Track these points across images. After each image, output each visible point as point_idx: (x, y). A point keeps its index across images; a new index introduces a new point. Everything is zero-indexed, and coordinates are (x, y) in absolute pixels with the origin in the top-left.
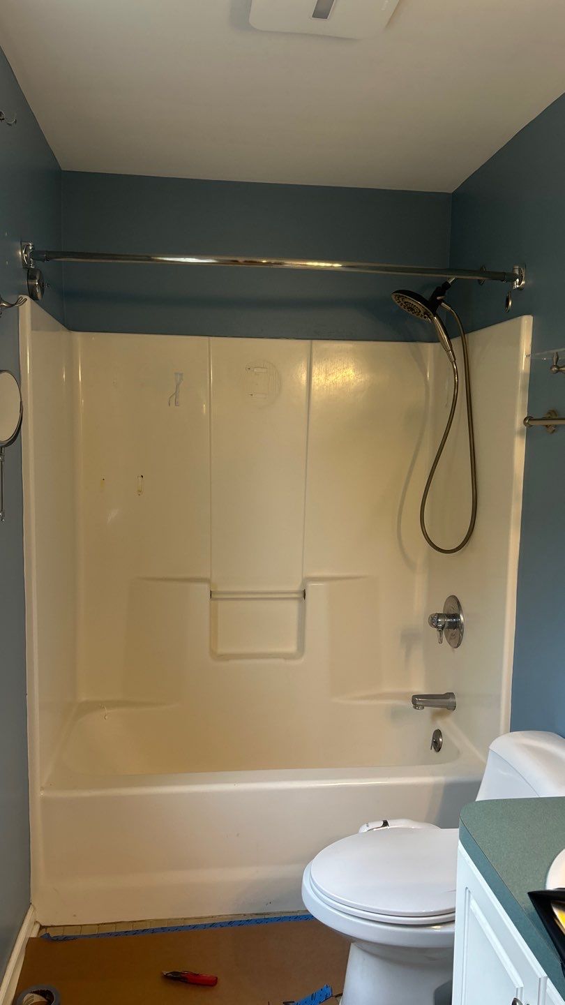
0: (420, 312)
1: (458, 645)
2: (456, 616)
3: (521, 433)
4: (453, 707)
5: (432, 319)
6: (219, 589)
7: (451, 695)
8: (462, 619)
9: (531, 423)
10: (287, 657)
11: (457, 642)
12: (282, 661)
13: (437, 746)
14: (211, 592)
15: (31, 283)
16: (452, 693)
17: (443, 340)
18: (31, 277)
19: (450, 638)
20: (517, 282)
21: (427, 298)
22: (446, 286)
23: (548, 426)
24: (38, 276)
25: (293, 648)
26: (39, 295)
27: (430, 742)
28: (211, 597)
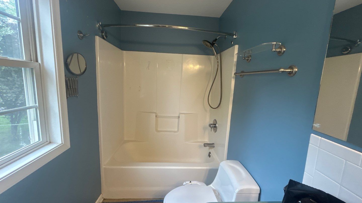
0: (209, 46)
1: (216, 132)
2: (215, 125)
3: (233, 77)
4: (214, 147)
5: (212, 48)
6: (159, 115)
7: (213, 144)
8: (217, 125)
9: (236, 74)
10: (175, 132)
11: (215, 131)
12: (173, 133)
13: (209, 156)
14: (156, 116)
15: (102, 34)
16: (214, 143)
17: (215, 54)
18: (102, 32)
19: (214, 130)
20: (235, 36)
21: (211, 43)
22: (216, 39)
23: (241, 75)
24: (104, 32)
25: (176, 130)
26: (105, 38)
27: (208, 155)
28: (156, 117)
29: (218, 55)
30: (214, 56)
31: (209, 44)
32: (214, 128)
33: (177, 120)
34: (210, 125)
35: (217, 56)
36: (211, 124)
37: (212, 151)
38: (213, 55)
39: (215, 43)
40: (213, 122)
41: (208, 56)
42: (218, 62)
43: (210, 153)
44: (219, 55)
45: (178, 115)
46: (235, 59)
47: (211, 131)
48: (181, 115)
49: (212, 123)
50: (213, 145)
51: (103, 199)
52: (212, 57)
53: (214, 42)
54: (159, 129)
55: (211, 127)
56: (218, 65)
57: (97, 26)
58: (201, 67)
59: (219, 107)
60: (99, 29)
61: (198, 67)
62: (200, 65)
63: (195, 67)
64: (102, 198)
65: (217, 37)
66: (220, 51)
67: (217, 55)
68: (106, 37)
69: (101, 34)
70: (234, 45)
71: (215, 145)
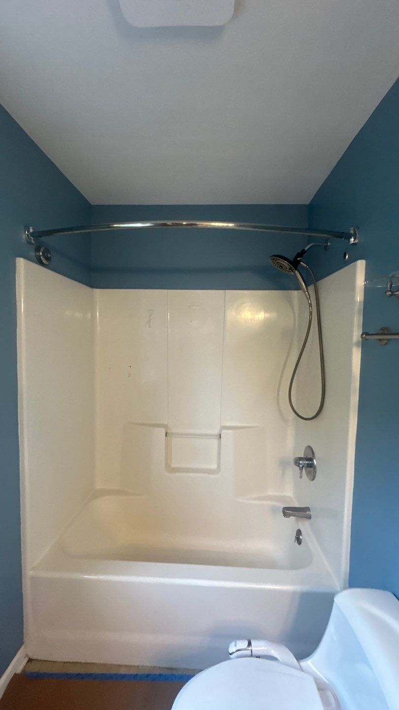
0: (287, 268)
1: (313, 480)
2: (311, 460)
3: (357, 344)
4: (309, 517)
5: (295, 273)
6: (173, 431)
8: (315, 462)
9: (368, 337)
10: (211, 472)
11: (313, 477)
12: (207, 474)
13: (299, 541)
14: (166, 433)
15: (37, 254)
16: (308, 508)
17: (302, 285)
18: (37, 250)
19: (308, 473)
20: (353, 239)
21: (292, 260)
22: (304, 252)
23: (380, 340)
24: (42, 250)
25: (214, 466)
26: (44, 261)
27: (294, 538)
28: (166, 436)
29: (309, 288)
30: (300, 291)
31: (285, 264)
32: (309, 469)
33: (215, 442)
34: (297, 461)
35: (307, 291)
36: (300, 459)
37: (305, 526)
38: (298, 288)
39: (300, 261)
40: (305, 454)
41: (285, 291)
42: (310, 305)
43: (299, 532)
44: (311, 288)
45: (216, 432)
46: (359, 297)
47: (301, 477)
48: (224, 432)
49: (302, 456)
50: (308, 513)
51: (27, 659)
52: (295, 293)
53: (298, 259)
54: (174, 465)
55: (298, 466)
56: (311, 313)
57: (24, 236)
58: (268, 315)
59: (320, 417)
60: (29, 243)
61: (261, 316)
62: (265, 311)
63: (257, 317)
64: (25, 658)
65: (306, 247)
66: (313, 278)
67: (307, 289)
68: (48, 259)
69: (34, 254)
70: (354, 260)
71: (311, 513)
